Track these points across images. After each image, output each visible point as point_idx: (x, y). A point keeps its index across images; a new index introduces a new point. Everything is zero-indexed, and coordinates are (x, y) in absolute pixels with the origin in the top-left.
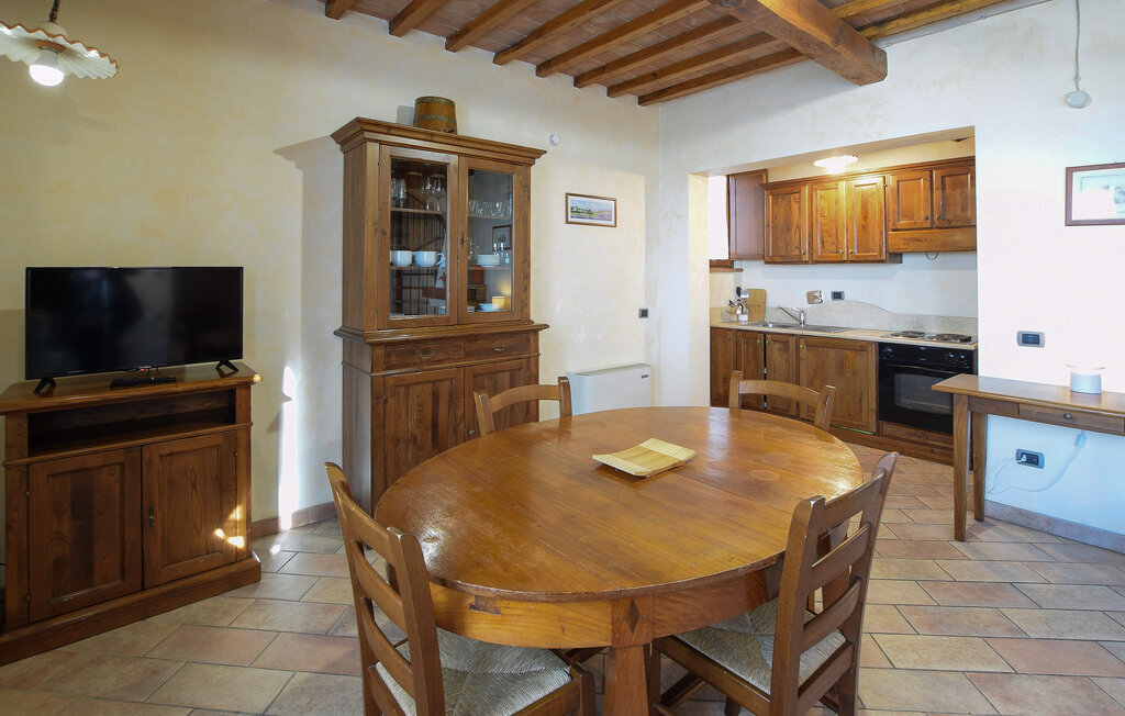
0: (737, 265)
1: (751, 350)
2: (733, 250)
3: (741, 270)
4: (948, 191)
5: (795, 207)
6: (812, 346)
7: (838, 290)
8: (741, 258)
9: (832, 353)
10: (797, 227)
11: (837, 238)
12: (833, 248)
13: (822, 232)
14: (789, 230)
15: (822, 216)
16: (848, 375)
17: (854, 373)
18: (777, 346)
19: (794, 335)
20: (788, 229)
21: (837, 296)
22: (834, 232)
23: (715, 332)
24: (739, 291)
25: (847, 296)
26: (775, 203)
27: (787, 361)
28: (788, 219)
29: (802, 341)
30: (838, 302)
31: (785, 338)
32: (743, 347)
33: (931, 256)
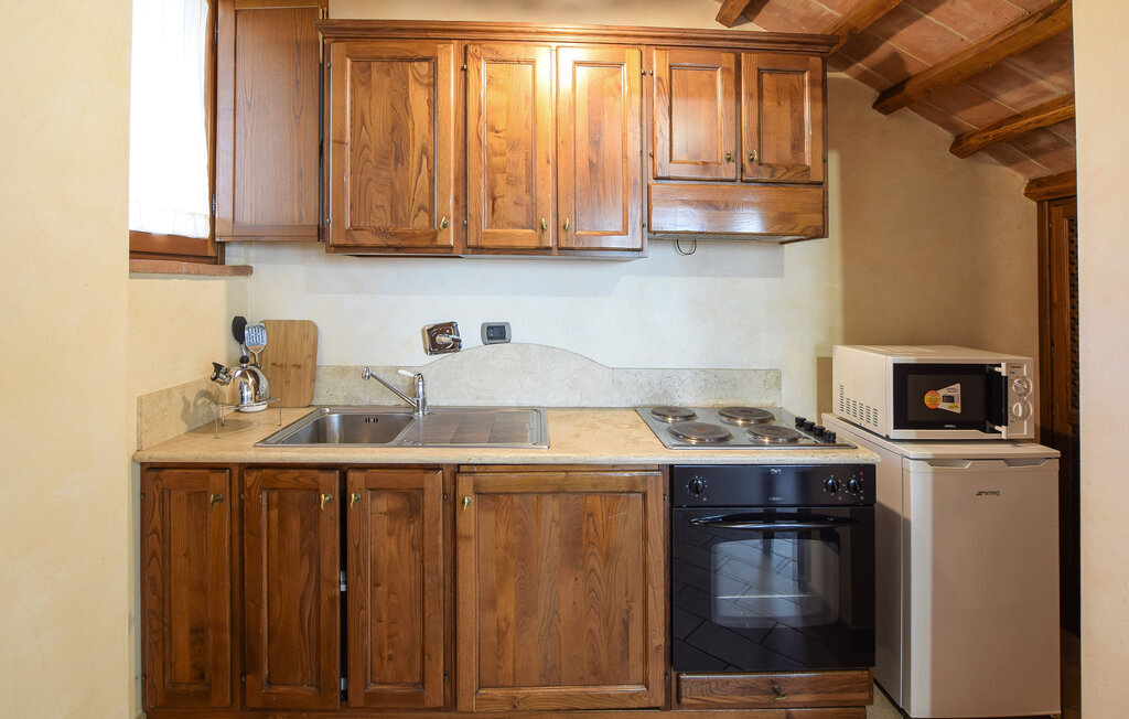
0: (234, 256)
1: (294, 524)
2: (224, 212)
3: (245, 270)
4: (767, 104)
5: (418, 98)
6: (495, 495)
7: (495, 319)
8: (251, 239)
9: (552, 507)
10: (424, 151)
11: (529, 190)
12: (519, 215)
13: (492, 170)
14: (400, 158)
15: (493, 129)
16: (593, 562)
17: (608, 557)
18: (383, 504)
19: (435, 467)
20: (397, 154)
21: (496, 333)
22: (522, 171)
23: (157, 480)
24: (239, 328)
25: (515, 334)
26: (362, 80)
27: (418, 546)
28: (398, 129)
29: (465, 483)
30: (496, 348)
31: (408, 478)
32: (266, 518)
33: (685, 248)
